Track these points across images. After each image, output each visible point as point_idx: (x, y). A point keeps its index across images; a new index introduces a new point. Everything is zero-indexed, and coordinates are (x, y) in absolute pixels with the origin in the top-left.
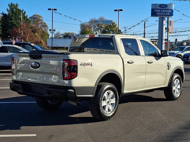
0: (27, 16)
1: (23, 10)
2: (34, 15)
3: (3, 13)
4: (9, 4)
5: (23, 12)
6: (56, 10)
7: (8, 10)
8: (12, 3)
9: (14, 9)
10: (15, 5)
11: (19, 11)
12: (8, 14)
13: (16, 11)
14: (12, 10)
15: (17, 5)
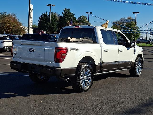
0: (75, 17)
1: (73, 13)
2: (81, 16)
3: (60, 15)
4: (64, 9)
5: (73, 14)
6: (91, 13)
7: (63, 13)
8: (66, 8)
9: (67, 12)
10: (68, 9)
11: (70, 13)
12: (63, 16)
13: (68, 13)
14: (66, 13)
15: (69, 10)
